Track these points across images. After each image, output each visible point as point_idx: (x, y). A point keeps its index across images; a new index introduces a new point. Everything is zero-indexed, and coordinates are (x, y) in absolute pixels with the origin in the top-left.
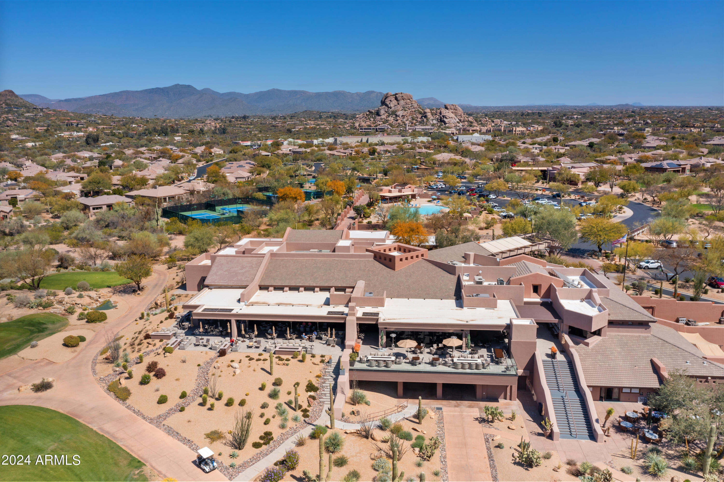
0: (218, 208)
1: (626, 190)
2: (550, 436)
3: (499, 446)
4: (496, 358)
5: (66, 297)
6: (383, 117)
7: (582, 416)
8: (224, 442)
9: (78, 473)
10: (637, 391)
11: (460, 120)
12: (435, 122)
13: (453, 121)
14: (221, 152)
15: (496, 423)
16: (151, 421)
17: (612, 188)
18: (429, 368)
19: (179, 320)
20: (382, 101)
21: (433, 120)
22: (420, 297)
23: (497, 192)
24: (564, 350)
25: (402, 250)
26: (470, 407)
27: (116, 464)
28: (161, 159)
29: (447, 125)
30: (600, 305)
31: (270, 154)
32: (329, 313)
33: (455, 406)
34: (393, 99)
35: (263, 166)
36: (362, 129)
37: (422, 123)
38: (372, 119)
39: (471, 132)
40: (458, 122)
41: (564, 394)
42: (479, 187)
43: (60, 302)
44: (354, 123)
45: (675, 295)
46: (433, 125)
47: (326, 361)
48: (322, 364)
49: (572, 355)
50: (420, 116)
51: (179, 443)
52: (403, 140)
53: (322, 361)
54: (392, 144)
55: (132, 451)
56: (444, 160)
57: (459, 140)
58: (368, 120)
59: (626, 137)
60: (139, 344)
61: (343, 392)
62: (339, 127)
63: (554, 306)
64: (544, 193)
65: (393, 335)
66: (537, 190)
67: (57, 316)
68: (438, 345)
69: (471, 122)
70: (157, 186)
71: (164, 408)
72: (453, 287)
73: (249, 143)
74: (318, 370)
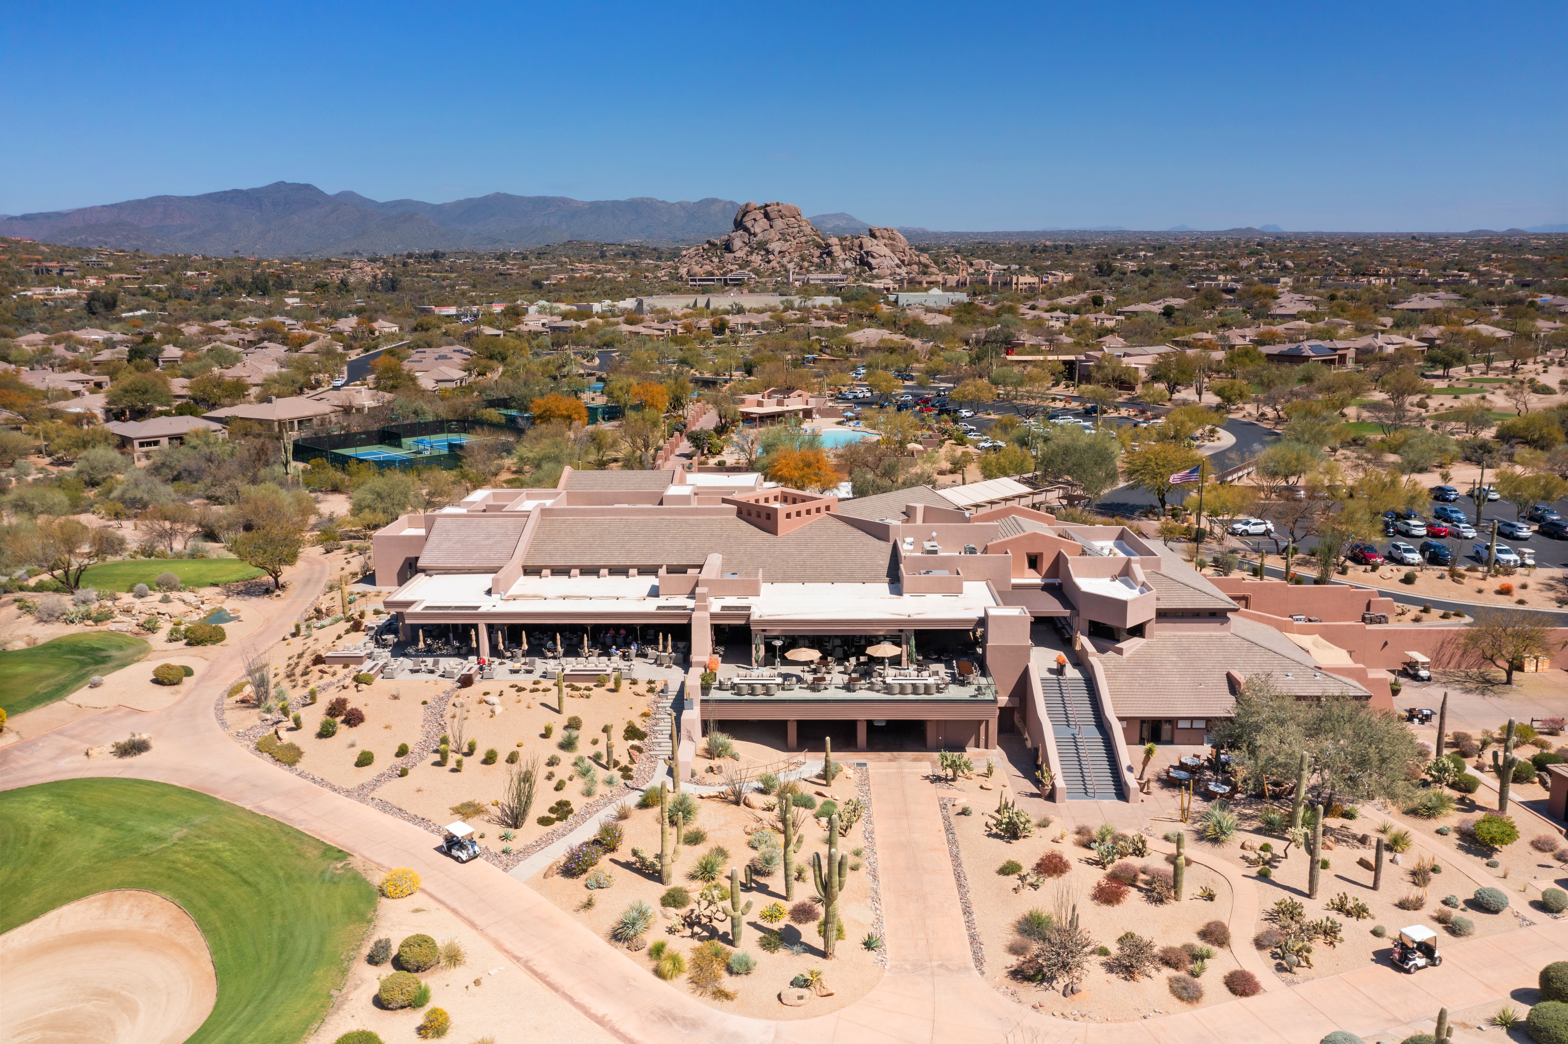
0: (407, 441)
1: (1228, 398)
2: (1051, 797)
3: (965, 812)
4: (960, 675)
5: (138, 602)
6: (739, 254)
7: (1105, 765)
8: (486, 818)
9: (235, 869)
10: (1202, 725)
11: (903, 261)
12: (849, 265)
13: (887, 262)
14: (395, 329)
15: (960, 782)
16: (348, 793)
17: (1200, 394)
18: (844, 695)
19: (372, 633)
20: (735, 220)
21: (844, 261)
22: (824, 581)
23: (976, 405)
24: (1080, 661)
25: (790, 500)
26: (915, 760)
27: (300, 855)
28: (266, 343)
29: (875, 272)
30: (1143, 584)
31: (501, 332)
32: (659, 608)
33: (890, 760)
34: (759, 215)
35: (491, 357)
36: (695, 280)
37: (821, 267)
38: (716, 260)
39: (925, 285)
40: (898, 266)
41: (1076, 731)
42: (939, 395)
43: (127, 611)
44: (676, 268)
45: (1287, 576)
46: (845, 272)
47: (658, 689)
48: (650, 694)
49: (1092, 666)
50: (817, 253)
51: (406, 823)
52: (782, 303)
53: (651, 690)
54: (760, 311)
55: (323, 837)
56: (868, 342)
57: (900, 303)
58: (708, 262)
59: (1240, 295)
60: (305, 674)
61: (691, 738)
62: (646, 277)
63: (1065, 590)
64: (1068, 406)
65: (778, 643)
66: (1054, 400)
67: (126, 636)
68: (858, 659)
69: (926, 266)
70: (274, 398)
71: (368, 773)
72: (884, 562)
73: (452, 311)
74: (645, 703)
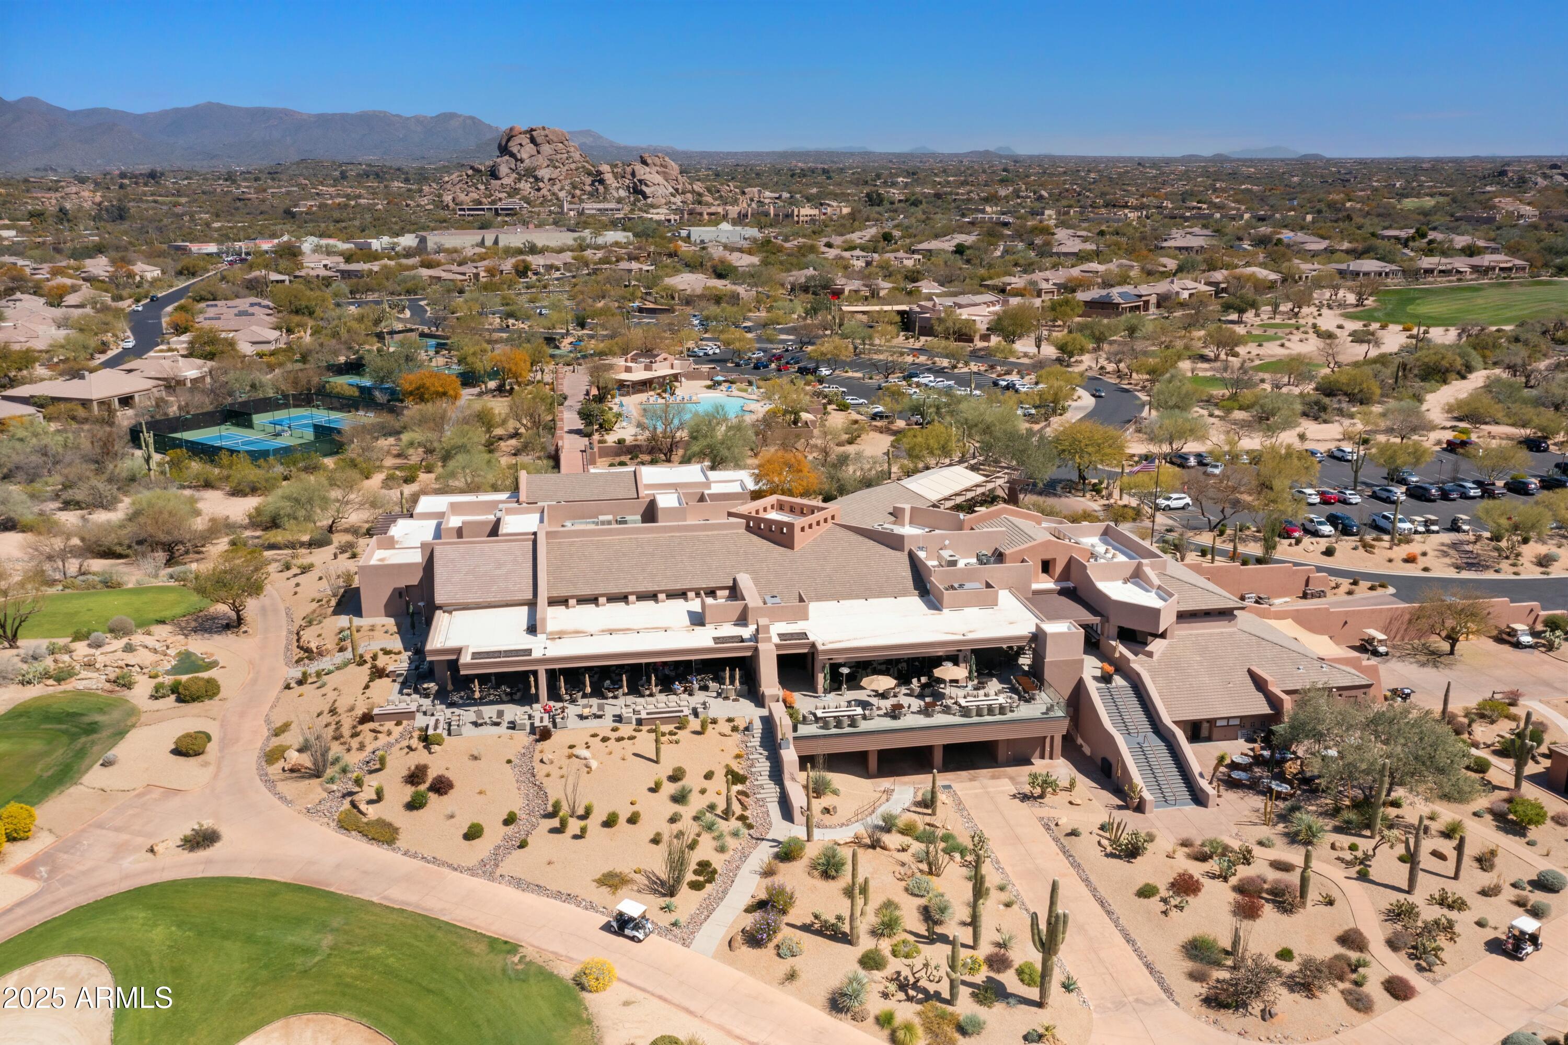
0: (258, 419)
1: (1067, 351)
2: (1140, 808)
3: (1074, 833)
4: (1025, 692)
5: (97, 652)
6: (506, 181)
7: (1174, 771)
8: (635, 888)
9: (410, 976)
10: (1237, 722)
11: (677, 190)
12: (623, 193)
13: (661, 191)
14: (157, 273)
15: (1049, 799)
16: (471, 871)
17: (1039, 347)
18: (922, 721)
19: (401, 679)
20: (500, 145)
21: (617, 189)
22: (857, 597)
23: (834, 362)
24: (1122, 668)
26: (993, 777)
27: (469, 953)
28: (18, 295)
29: (649, 201)
30: (1159, 588)
31: (286, 278)
32: (717, 640)
33: (971, 780)
34: (525, 140)
35: (297, 312)
36: (463, 210)
37: (594, 195)
38: (482, 187)
39: (706, 217)
40: (673, 195)
41: (1140, 739)
42: (787, 350)
43: (89, 665)
44: (440, 196)
45: (1233, 556)
46: (619, 200)
47: (741, 728)
48: (734, 734)
49: (1138, 675)
50: (588, 180)
51: (553, 901)
52: (575, 240)
53: (735, 729)
54: (560, 251)
55: (477, 927)
56: (693, 290)
57: (693, 239)
58: (473, 189)
59: (1017, 231)
60: (355, 735)
61: (794, 779)
62: (407, 205)
63: (1081, 593)
64: (917, 361)
65: (845, 671)
66: (902, 354)
67: (98, 696)
68: (919, 680)
69: (700, 195)
70: (86, 373)
71: (483, 848)
72: (907, 573)
73: (212, 248)
74: (734, 743)
